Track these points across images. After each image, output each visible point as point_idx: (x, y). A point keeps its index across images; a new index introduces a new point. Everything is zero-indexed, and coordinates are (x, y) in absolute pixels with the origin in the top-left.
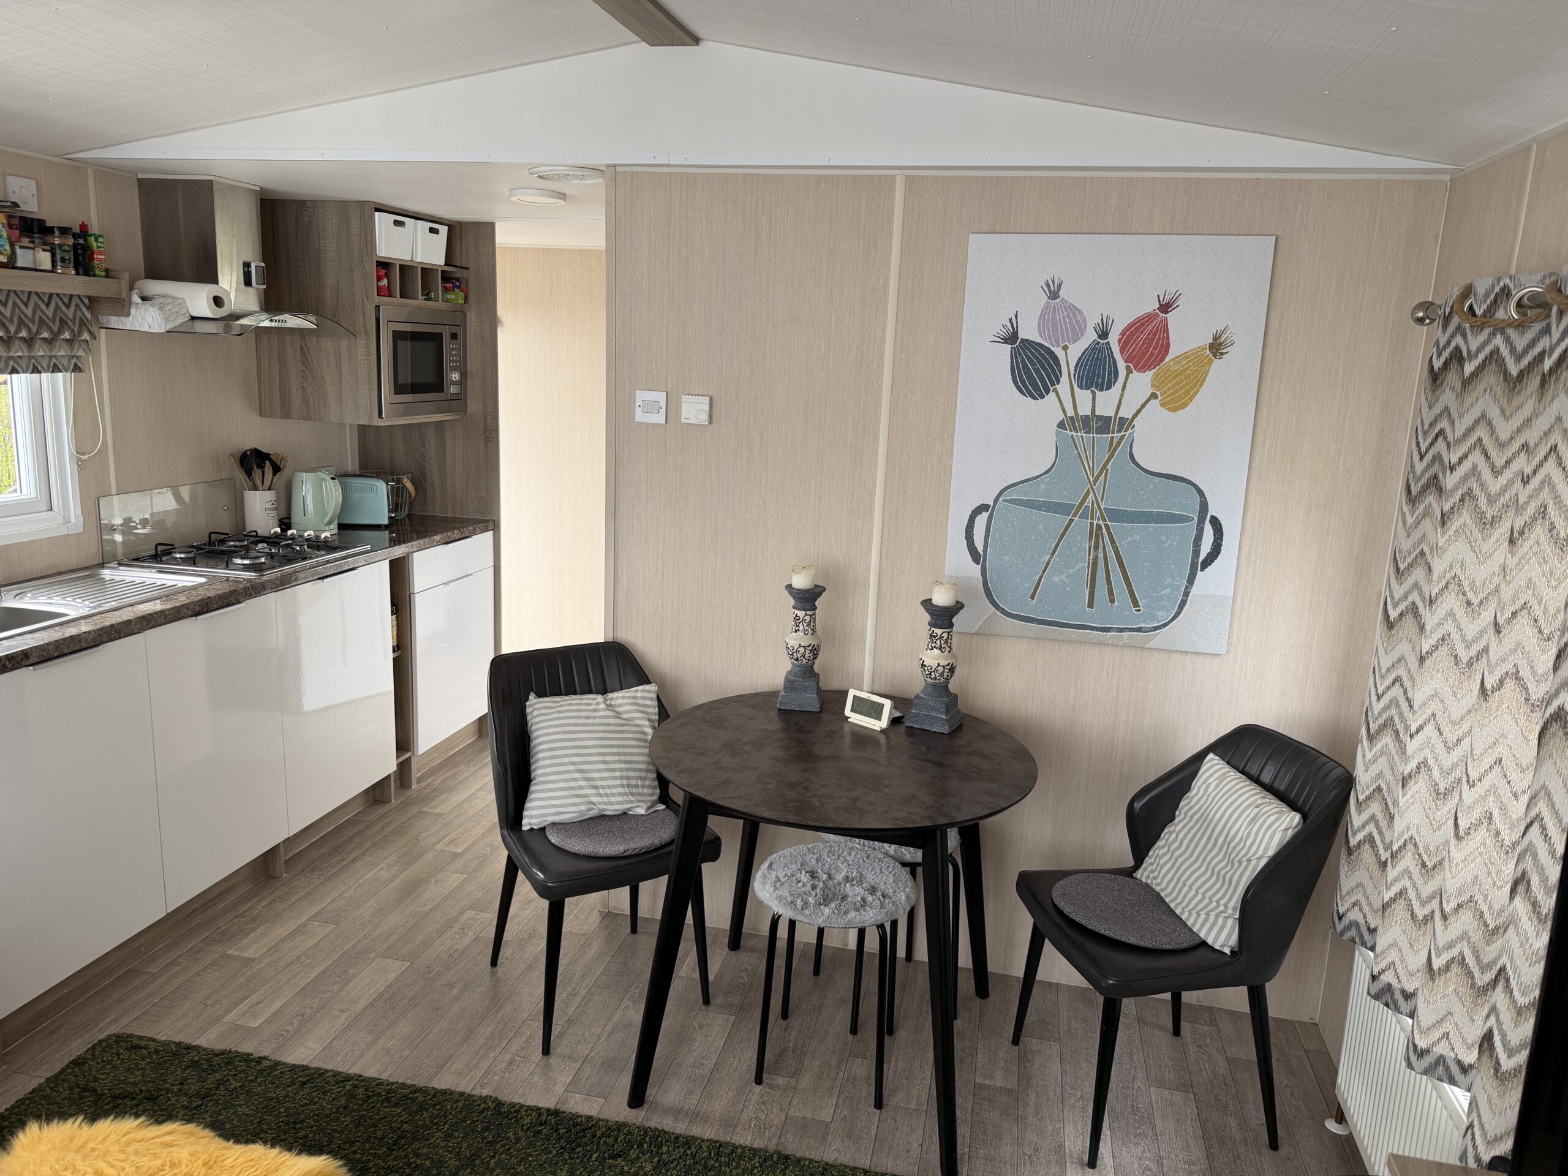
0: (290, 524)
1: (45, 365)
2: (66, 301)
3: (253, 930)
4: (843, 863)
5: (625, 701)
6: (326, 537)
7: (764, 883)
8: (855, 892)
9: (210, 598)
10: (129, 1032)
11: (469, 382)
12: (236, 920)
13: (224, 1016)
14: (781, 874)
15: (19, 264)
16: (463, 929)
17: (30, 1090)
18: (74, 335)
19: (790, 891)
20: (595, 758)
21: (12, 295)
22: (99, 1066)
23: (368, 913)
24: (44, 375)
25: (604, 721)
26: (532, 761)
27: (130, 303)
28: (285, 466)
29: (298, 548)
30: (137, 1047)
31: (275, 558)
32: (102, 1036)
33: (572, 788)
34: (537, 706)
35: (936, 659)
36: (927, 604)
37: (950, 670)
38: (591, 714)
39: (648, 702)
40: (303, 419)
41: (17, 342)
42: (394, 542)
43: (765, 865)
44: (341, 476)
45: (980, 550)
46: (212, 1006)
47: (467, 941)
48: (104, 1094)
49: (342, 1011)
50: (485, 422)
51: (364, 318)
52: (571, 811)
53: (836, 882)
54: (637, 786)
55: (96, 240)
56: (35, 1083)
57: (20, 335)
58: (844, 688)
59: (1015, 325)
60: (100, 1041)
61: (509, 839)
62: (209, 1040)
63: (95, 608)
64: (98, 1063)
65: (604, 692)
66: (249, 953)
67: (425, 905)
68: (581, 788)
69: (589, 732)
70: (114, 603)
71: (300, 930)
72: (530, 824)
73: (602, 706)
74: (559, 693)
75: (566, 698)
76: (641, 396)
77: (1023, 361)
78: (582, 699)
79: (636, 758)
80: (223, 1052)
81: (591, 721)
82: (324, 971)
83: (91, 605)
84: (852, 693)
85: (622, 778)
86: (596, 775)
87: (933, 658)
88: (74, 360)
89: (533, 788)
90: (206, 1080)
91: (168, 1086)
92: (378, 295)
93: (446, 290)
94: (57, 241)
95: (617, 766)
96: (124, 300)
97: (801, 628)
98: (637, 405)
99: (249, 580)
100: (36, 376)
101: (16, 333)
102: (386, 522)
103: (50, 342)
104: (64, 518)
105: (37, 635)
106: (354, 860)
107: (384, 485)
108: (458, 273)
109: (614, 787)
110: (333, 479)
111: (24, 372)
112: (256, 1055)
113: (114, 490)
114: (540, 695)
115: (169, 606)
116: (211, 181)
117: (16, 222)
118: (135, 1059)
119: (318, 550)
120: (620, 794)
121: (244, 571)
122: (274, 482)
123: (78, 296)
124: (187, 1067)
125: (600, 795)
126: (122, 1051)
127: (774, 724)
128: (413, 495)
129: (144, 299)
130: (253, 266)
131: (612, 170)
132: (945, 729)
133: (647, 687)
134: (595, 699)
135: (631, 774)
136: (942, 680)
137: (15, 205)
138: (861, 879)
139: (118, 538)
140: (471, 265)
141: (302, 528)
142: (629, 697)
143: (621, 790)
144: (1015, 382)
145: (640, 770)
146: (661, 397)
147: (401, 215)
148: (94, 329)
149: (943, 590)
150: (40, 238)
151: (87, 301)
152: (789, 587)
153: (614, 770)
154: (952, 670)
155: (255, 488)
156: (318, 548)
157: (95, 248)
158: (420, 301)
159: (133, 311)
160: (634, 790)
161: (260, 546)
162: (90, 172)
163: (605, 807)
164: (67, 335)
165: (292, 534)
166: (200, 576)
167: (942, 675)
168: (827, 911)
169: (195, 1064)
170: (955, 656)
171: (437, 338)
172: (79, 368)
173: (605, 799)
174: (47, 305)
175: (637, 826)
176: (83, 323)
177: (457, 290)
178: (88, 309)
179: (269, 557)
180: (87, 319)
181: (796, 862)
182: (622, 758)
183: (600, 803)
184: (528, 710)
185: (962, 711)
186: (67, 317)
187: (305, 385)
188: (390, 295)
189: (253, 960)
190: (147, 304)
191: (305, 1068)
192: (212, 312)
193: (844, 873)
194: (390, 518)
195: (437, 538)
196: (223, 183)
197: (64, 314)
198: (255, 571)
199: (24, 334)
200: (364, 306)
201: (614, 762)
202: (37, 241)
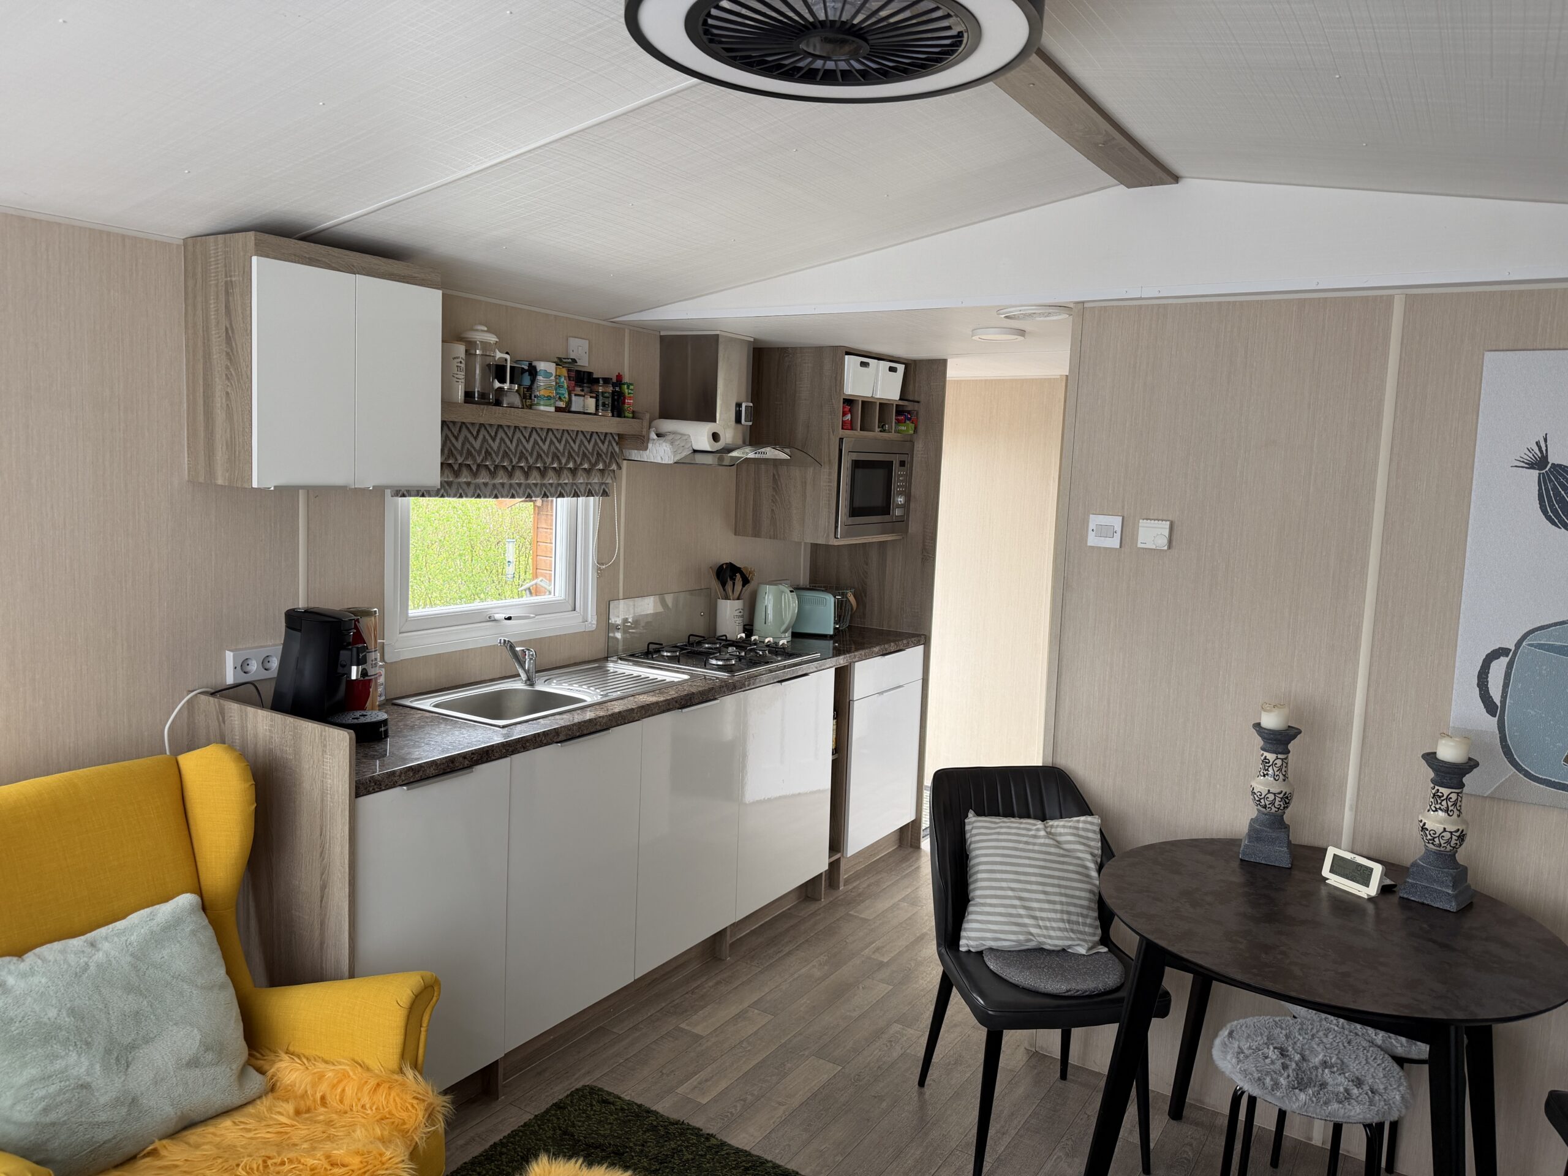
0: (752, 630)
1: (582, 490)
2: (602, 438)
3: (702, 1008)
4: (1318, 1045)
5: (1066, 830)
6: (783, 644)
7: (1225, 1053)
8: (1338, 1082)
9: (693, 693)
10: (600, 1086)
11: (912, 505)
12: (687, 996)
13: (677, 1087)
14: (1245, 1046)
15: (573, 409)
16: (891, 1041)
17: (522, 1124)
18: (606, 465)
19: (1256, 1067)
20: (1034, 887)
21: (566, 434)
22: (577, 1113)
23: (802, 1009)
24: (580, 499)
25: (1044, 849)
26: (970, 880)
27: (648, 439)
28: (752, 579)
29: (761, 653)
30: (605, 1102)
31: (743, 661)
32: (579, 1085)
33: (1011, 915)
34: (976, 824)
35: (1441, 823)
36: (1430, 758)
37: (1459, 837)
38: (1031, 840)
39: (1091, 835)
40: (770, 538)
41: (565, 472)
42: (837, 652)
43: (1225, 1033)
44: (797, 589)
45: (1497, 700)
46: (668, 1075)
47: (895, 1055)
48: (579, 1141)
49: (780, 1104)
50: (924, 542)
51: (829, 448)
52: (1009, 939)
53: (1311, 1065)
54: (1078, 923)
55: (628, 388)
56: (527, 1117)
57: (569, 466)
58: (1324, 846)
59: (1544, 449)
60: (577, 1089)
61: (947, 958)
62: (664, 1107)
63: (606, 695)
64: (576, 1110)
65: (1043, 819)
66: (698, 1030)
67: (855, 1010)
68: (1020, 916)
69: (1029, 858)
70: (619, 693)
71: (741, 1016)
72: (968, 946)
73: (1042, 833)
74: (997, 815)
75: (1005, 819)
76: (1095, 520)
77: (1555, 488)
78: (1021, 823)
79: (1077, 893)
80: (677, 1123)
81: (1030, 847)
82: (763, 1061)
83: (602, 693)
84: (1331, 852)
85: (1062, 912)
86: (1035, 905)
87: (1436, 821)
88: (603, 487)
89: (971, 909)
90: (663, 1146)
91: (631, 1145)
92: (842, 429)
93: (898, 422)
94: (601, 389)
95: (1057, 898)
96: (644, 437)
97: (1271, 772)
98: (1090, 529)
99: (722, 680)
100: (575, 499)
101: (566, 464)
102: (831, 632)
103: (588, 471)
104: (583, 618)
105: (565, 716)
106: (789, 953)
107: (832, 599)
108: (909, 406)
109: (1054, 920)
110: (791, 591)
111: (567, 497)
112: (706, 1131)
113: (621, 596)
114: (979, 813)
115: (662, 699)
116: (718, 335)
117: (573, 374)
118: (604, 1113)
119: (776, 655)
120: (1060, 929)
121: (719, 671)
122: (744, 591)
123: (611, 434)
124: (648, 1130)
125: (1040, 927)
126: (594, 1103)
127: (1236, 877)
128: (855, 608)
129: (658, 435)
130: (744, 405)
131: (1080, 306)
132: (1453, 907)
133: (1089, 818)
134: (1035, 825)
135: (1072, 909)
136: (1449, 848)
137: (574, 361)
138: (1343, 1069)
139: (619, 635)
140: (922, 398)
141: (763, 635)
142: (1070, 827)
143: (1061, 925)
144: (1545, 512)
145: (1082, 906)
146: (1116, 522)
147: (867, 356)
148: (620, 461)
149: (1452, 744)
150: (588, 387)
151: (617, 438)
152: (1257, 726)
153: (1054, 902)
154: (1462, 837)
155: (727, 598)
156: (777, 654)
157: (627, 394)
158: (876, 433)
159: (650, 445)
160: (1075, 927)
161: (730, 649)
162: (627, 331)
163: (1044, 940)
164: (601, 466)
165: (755, 640)
166: (683, 673)
167: (1448, 842)
168: (1302, 1096)
169: (654, 1129)
170: (1466, 822)
171: (888, 465)
172: (607, 493)
173: (1045, 932)
174: (589, 442)
175: (1078, 965)
176: (613, 455)
177: (908, 422)
178: (617, 444)
179: (738, 660)
180: (616, 453)
181: (1262, 1034)
182: (1063, 891)
183: (1039, 936)
184: (968, 828)
185: (1473, 887)
186: (602, 451)
187: (774, 508)
188: (852, 429)
189: (702, 1037)
190: (661, 440)
191: (747, 1154)
192: (711, 447)
193: (1321, 1057)
194: (835, 629)
195: (876, 649)
196: (726, 336)
197: (600, 448)
198: (728, 672)
199: (571, 465)
200: (829, 439)
201: (1055, 894)
202: (586, 389)
